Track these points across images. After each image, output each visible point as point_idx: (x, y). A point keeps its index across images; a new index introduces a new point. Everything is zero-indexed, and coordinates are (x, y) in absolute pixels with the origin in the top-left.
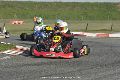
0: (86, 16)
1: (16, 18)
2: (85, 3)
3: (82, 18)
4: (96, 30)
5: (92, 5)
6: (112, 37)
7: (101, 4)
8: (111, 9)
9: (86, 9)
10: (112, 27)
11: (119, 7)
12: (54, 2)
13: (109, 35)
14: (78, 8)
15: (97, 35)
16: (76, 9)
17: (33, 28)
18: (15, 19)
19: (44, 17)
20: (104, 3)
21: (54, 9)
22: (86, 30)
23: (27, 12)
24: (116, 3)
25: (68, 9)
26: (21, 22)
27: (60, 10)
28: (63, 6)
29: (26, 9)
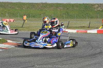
0: (68, 15)
1: (8, 16)
2: (66, 4)
3: (64, 17)
4: (77, 27)
5: (73, 6)
6: (90, 33)
7: (80, 4)
8: (89, 9)
9: (67, 9)
10: (90, 25)
11: (96, 7)
12: (40, 3)
13: (87, 31)
14: (61, 8)
15: (77, 31)
16: (59, 9)
17: (22, 25)
18: (6, 17)
19: (32, 16)
20: (83, 4)
21: (40, 9)
22: (68, 27)
23: (17, 11)
24: (93, 4)
25: (52, 9)
26: (12, 20)
27: (46, 10)
28: (48, 7)
29: (16, 9)
